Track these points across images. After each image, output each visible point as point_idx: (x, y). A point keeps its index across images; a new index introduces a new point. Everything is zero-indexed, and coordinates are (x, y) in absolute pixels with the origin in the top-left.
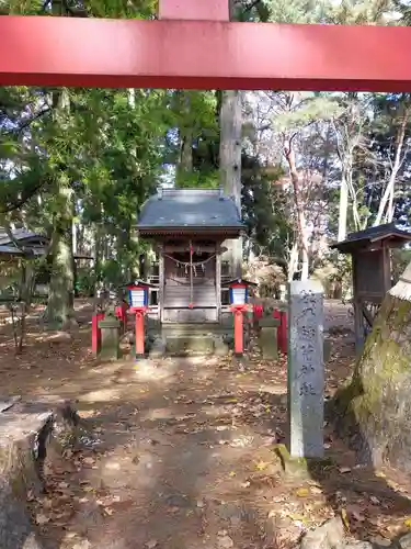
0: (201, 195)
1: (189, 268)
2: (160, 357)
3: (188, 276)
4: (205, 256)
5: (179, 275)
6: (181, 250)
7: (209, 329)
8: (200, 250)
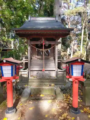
0: (48, 20)
1: (42, 51)
2: (26, 102)
3: (42, 56)
4: (50, 46)
5: (38, 55)
6: (39, 43)
7: (53, 82)
8: (47, 43)
